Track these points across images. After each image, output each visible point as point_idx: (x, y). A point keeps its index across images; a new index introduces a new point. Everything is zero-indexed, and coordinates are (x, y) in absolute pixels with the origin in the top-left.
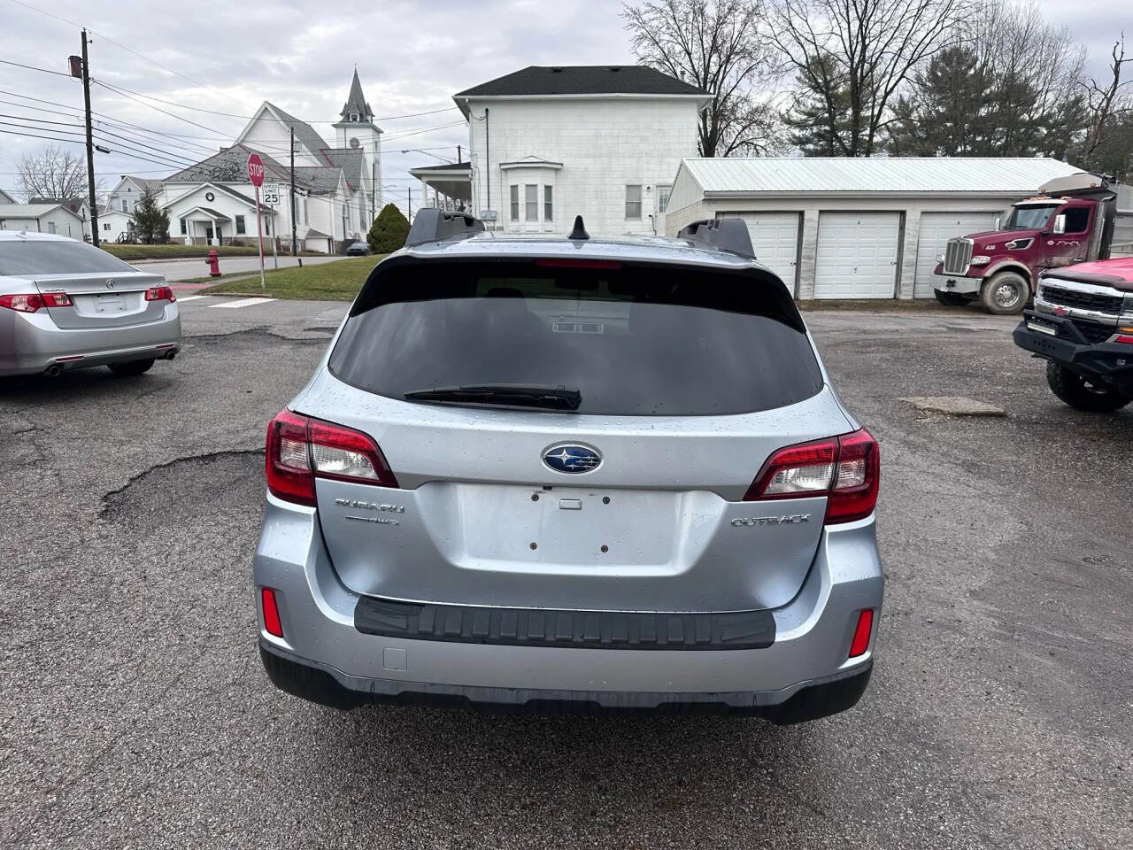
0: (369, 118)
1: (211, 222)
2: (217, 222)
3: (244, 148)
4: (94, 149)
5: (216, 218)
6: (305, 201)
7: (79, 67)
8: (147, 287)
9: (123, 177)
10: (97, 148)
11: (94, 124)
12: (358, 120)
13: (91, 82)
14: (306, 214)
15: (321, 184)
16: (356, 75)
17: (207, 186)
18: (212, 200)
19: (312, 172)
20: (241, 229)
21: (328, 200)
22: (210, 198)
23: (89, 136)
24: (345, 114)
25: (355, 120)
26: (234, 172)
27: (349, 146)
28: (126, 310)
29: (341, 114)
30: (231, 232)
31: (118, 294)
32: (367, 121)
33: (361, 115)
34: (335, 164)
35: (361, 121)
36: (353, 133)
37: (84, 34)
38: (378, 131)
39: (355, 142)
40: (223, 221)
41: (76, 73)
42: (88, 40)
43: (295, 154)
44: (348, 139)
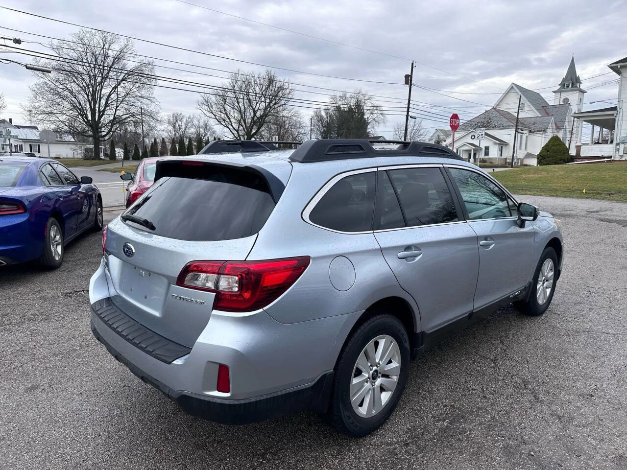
0: (578, 85)
1: (471, 150)
2: (474, 150)
3: (498, 111)
4: (409, 117)
5: (474, 148)
6: (527, 137)
7: (408, 80)
9: (436, 129)
10: (411, 117)
11: (411, 106)
12: (570, 87)
13: (412, 86)
14: (526, 144)
15: (538, 126)
16: (573, 60)
17: (472, 131)
18: (471, 137)
19: (533, 120)
20: (487, 154)
21: (541, 135)
22: (473, 137)
23: (408, 111)
24: (562, 85)
25: (568, 87)
26: (489, 123)
27: (561, 103)
29: (559, 85)
30: (481, 155)
32: (576, 87)
33: (573, 84)
34: (550, 114)
35: (572, 87)
36: (564, 95)
37: (413, 64)
38: (583, 92)
39: (566, 100)
40: (477, 149)
41: (406, 83)
42: (414, 66)
44: (562, 99)
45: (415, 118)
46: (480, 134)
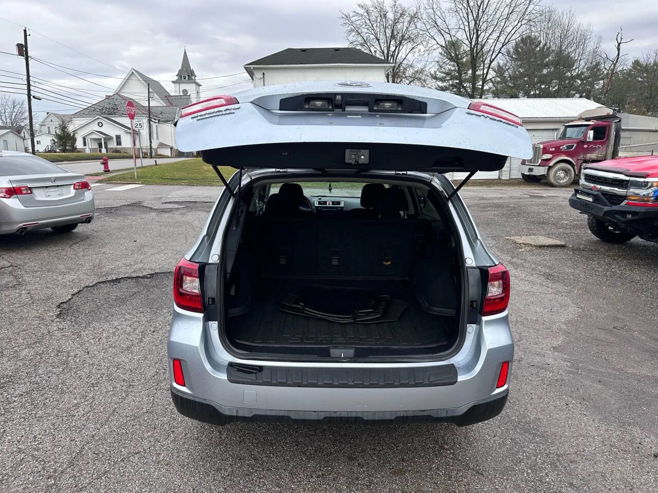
0: (193, 78)
1: (101, 139)
2: (104, 139)
3: (120, 95)
4: (32, 97)
5: (104, 136)
6: (157, 126)
7: (23, 50)
8: (75, 182)
9: (48, 113)
10: (34, 97)
11: (31, 83)
12: (187, 79)
13: (29, 59)
14: (157, 133)
15: (166, 116)
16: (185, 53)
17: (98, 118)
18: (101, 126)
19: (160, 109)
20: (119, 143)
21: (170, 125)
22: (100, 125)
23: (29, 90)
24: (179, 75)
25: (185, 78)
26: (114, 109)
27: (182, 94)
28: (62, 195)
29: (177, 76)
30: (113, 145)
31: (58, 186)
32: (192, 79)
33: (188, 76)
34: (174, 105)
35: (189, 79)
36: (184, 86)
37: (25, 31)
38: (199, 85)
39: (185, 91)
40: (108, 138)
41: (21, 54)
42: (28, 34)
43: (150, 99)
44: (181, 91)
45: (40, 99)
46: (138, 123)
